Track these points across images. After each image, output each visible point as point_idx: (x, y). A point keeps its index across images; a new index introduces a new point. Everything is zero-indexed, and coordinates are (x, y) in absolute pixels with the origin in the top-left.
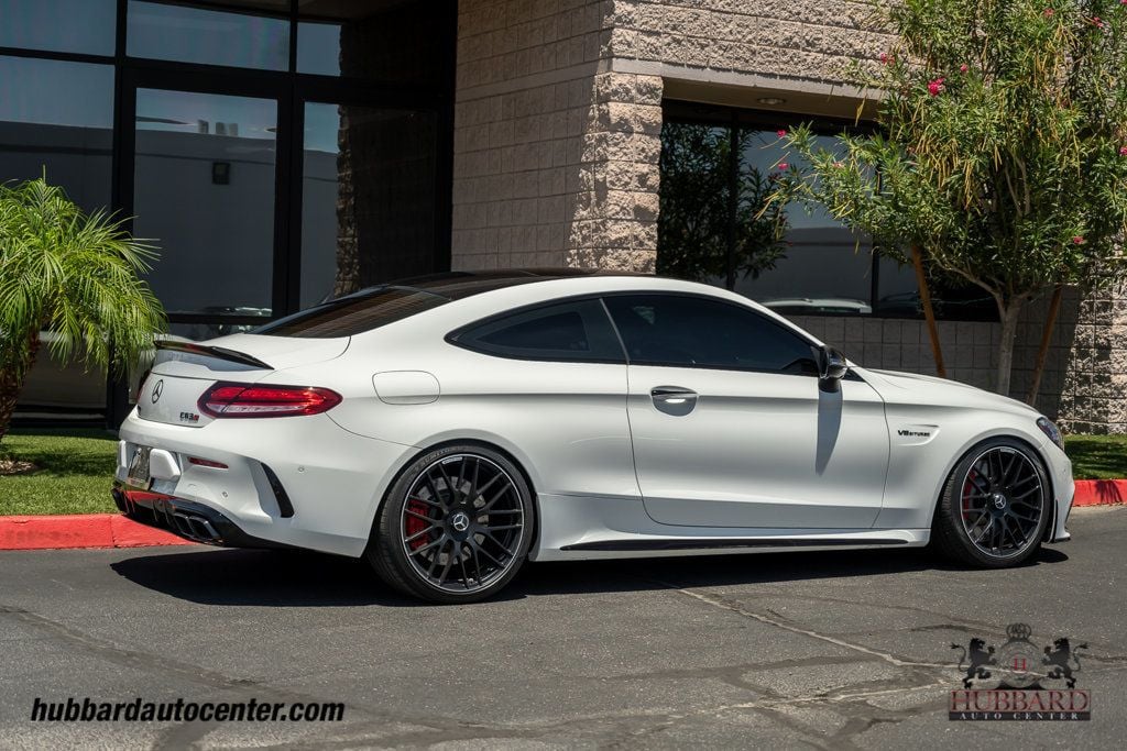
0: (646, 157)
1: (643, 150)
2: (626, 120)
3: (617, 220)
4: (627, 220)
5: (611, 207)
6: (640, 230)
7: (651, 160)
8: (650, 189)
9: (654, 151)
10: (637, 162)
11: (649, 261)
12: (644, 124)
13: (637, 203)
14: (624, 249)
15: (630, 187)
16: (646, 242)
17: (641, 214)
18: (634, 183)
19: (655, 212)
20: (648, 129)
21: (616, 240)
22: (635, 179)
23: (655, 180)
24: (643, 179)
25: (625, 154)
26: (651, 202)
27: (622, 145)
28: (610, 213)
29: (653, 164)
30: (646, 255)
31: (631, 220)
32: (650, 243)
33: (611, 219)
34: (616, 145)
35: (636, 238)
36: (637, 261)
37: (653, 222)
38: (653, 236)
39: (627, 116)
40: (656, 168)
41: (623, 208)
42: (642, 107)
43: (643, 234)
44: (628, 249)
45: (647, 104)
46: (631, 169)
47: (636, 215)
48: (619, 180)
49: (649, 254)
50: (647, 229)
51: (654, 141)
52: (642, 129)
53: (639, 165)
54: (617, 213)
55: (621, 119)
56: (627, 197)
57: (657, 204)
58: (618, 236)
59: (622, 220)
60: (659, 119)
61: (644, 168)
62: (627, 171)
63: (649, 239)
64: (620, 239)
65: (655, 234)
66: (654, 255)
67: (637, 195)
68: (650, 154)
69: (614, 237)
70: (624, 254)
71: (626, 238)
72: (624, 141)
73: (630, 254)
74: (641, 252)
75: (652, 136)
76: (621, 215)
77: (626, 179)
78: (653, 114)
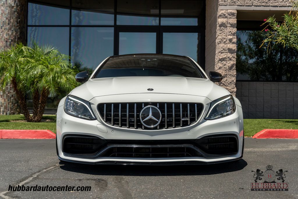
0: (231, 34)
1: (230, 32)
2: (224, 23)
3: (222, 53)
4: (226, 53)
5: (220, 49)
6: (229, 55)
7: (234, 34)
8: (233, 43)
9: (234, 32)
10: (228, 35)
11: (234, 64)
12: (230, 24)
13: (228, 47)
14: (224, 61)
15: (226, 43)
16: (232, 59)
17: (230, 51)
18: (228, 41)
19: (235, 50)
20: (232, 26)
21: (222, 59)
22: (228, 40)
23: (235, 40)
24: (230, 40)
25: (224, 33)
26: (234, 47)
27: (223, 31)
28: (220, 51)
29: (234, 36)
30: (232, 62)
31: (227, 52)
32: (234, 59)
33: (220, 52)
34: (221, 31)
35: (229, 57)
36: (229, 64)
37: (235, 53)
38: (235, 57)
39: (224, 22)
40: (235, 37)
41: (224, 49)
42: (230, 19)
43: (231, 56)
44: (226, 61)
45: (232, 18)
46: (226, 38)
47: (229, 51)
48: (222, 41)
49: (234, 62)
50: (232, 55)
51: (234, 29)
52: (230, 26)
53: (229, 36)
54: (222, 51)
55: (222, 23)
56: (226, 46)
57: (236, 47)
58: (222, 57)
59: (224, 53)
60: (236, 22)
61: (231, 37)
62: (225, 38)
63: (233, 58)
64: (223, 58)
65: (236, 56)
66: (235, 63)
67: (228, 45)
68: (233, 33)
69: (221, 58)
70: (224, 62)
71: (225, 58)
72: (224, 30)
73: (227, 63)
74: (230, 62)
75: (234, 27)
76: (223, 51)
77: (225, 40)
78: (234, 21)
